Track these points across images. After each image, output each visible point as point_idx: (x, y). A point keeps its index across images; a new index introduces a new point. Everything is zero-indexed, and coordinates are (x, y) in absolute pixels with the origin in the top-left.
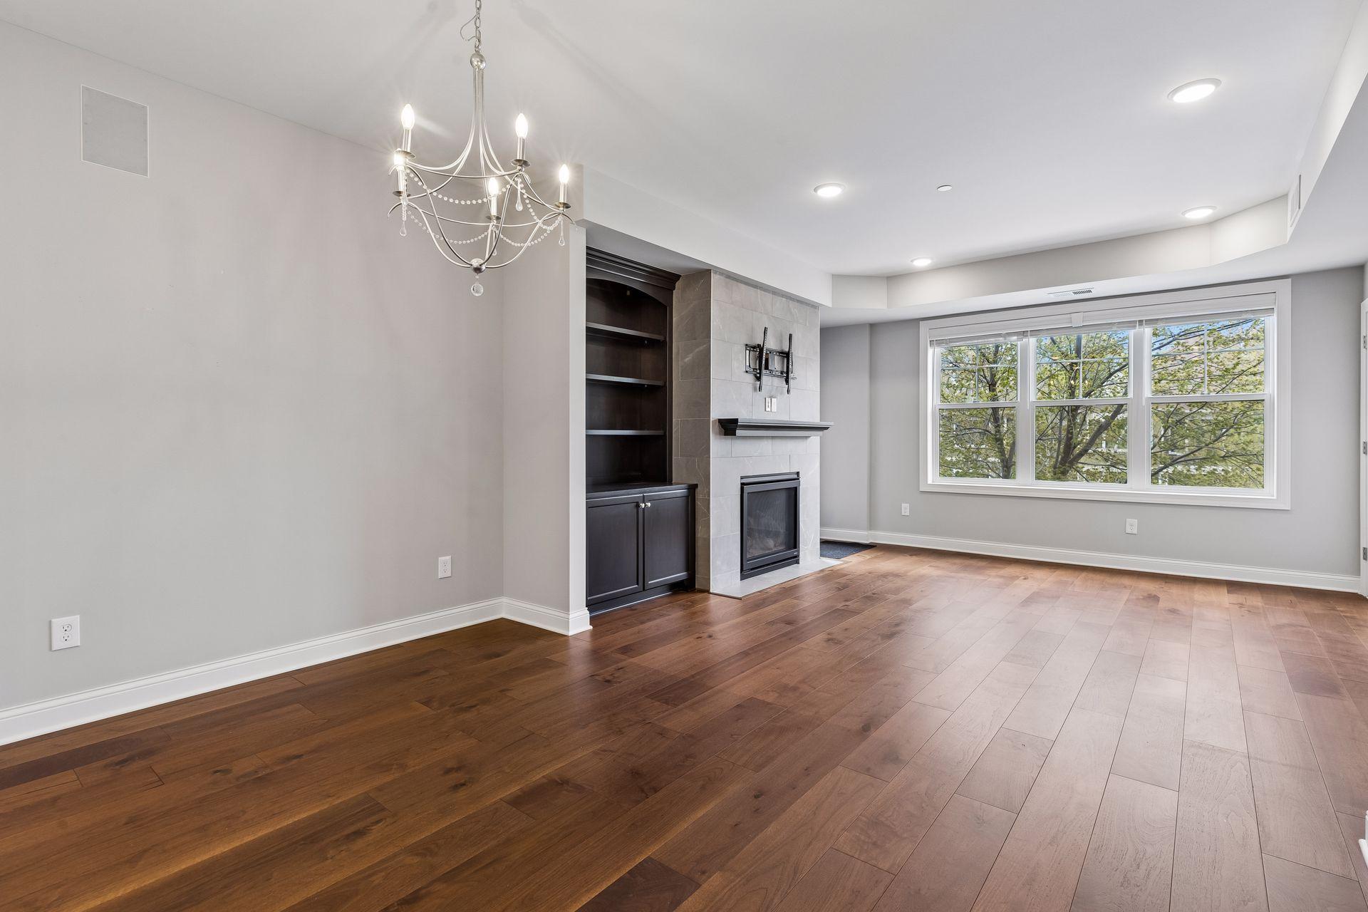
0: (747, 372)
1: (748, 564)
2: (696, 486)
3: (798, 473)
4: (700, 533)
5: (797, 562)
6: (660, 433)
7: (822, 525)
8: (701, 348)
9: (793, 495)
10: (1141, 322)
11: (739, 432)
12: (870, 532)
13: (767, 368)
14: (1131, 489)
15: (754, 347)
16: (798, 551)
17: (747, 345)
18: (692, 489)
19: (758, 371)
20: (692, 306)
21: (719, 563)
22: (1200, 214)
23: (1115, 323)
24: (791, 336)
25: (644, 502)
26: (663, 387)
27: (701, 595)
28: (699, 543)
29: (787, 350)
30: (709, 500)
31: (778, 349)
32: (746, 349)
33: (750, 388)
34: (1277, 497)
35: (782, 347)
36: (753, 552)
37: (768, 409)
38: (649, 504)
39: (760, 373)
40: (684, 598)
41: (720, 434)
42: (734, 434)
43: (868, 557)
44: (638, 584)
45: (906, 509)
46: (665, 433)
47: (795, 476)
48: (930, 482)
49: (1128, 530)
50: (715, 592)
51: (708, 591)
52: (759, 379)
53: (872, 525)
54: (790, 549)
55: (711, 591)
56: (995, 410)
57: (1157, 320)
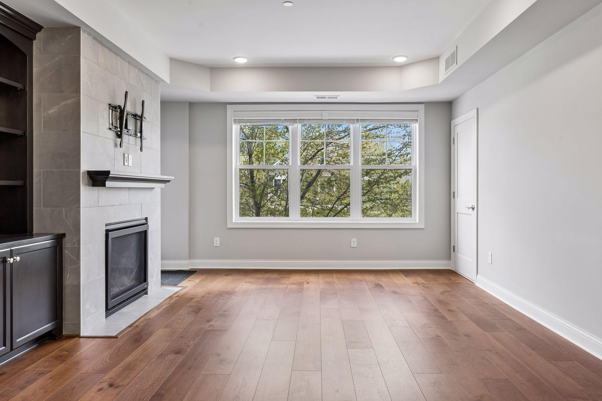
0: (110, 129)
1: (111, 303)
2: (64, 235)
3: (146, 219)
4: (68, 280)
5: (146, 293)
6: (19, 183)
7: (163, 258)
8: (69, 101)
9: (143, 237)
10: (357, 120)
11: (108, 184)
12: (190, 261)
13: (126, 128)
14: (352, 220)
15: (115, 107)
16: (148, 284)
17: (110, 105)
18: (59, 239)
19: (119, 129)
20: (57, 59)
21: (88, 306)
22: (400, 60)
23: (344, 119)
24: (143, 102)
25: (11, 256)
26: (21, 136)
27: (72, 342)
28: (67, 291)
29: (140, 114)
30: (79, 248)
31: (133, 113)
32: (109, 109)
33: (112, 144)
34: (419, 222)
35: (135, 110)
36: (114, 290)
37: (126, 164)
38: (18, 258)
39: (121, 131)
40: (56, 348)
41: (89, 185)
42: (104, 185)
43: (197, 281)
44: (5, 345)
45: (217, 241)
46: (25, 183)
47: (144, 221)
48: (234, 221)
49: (352, 246)
50: (85, 335)
51: (78, 336)
52: (119, 136)
53: (191, 256)
54: (141, 283)
55: (81, 335)
56: (251, 172)
57: (366, 120)
